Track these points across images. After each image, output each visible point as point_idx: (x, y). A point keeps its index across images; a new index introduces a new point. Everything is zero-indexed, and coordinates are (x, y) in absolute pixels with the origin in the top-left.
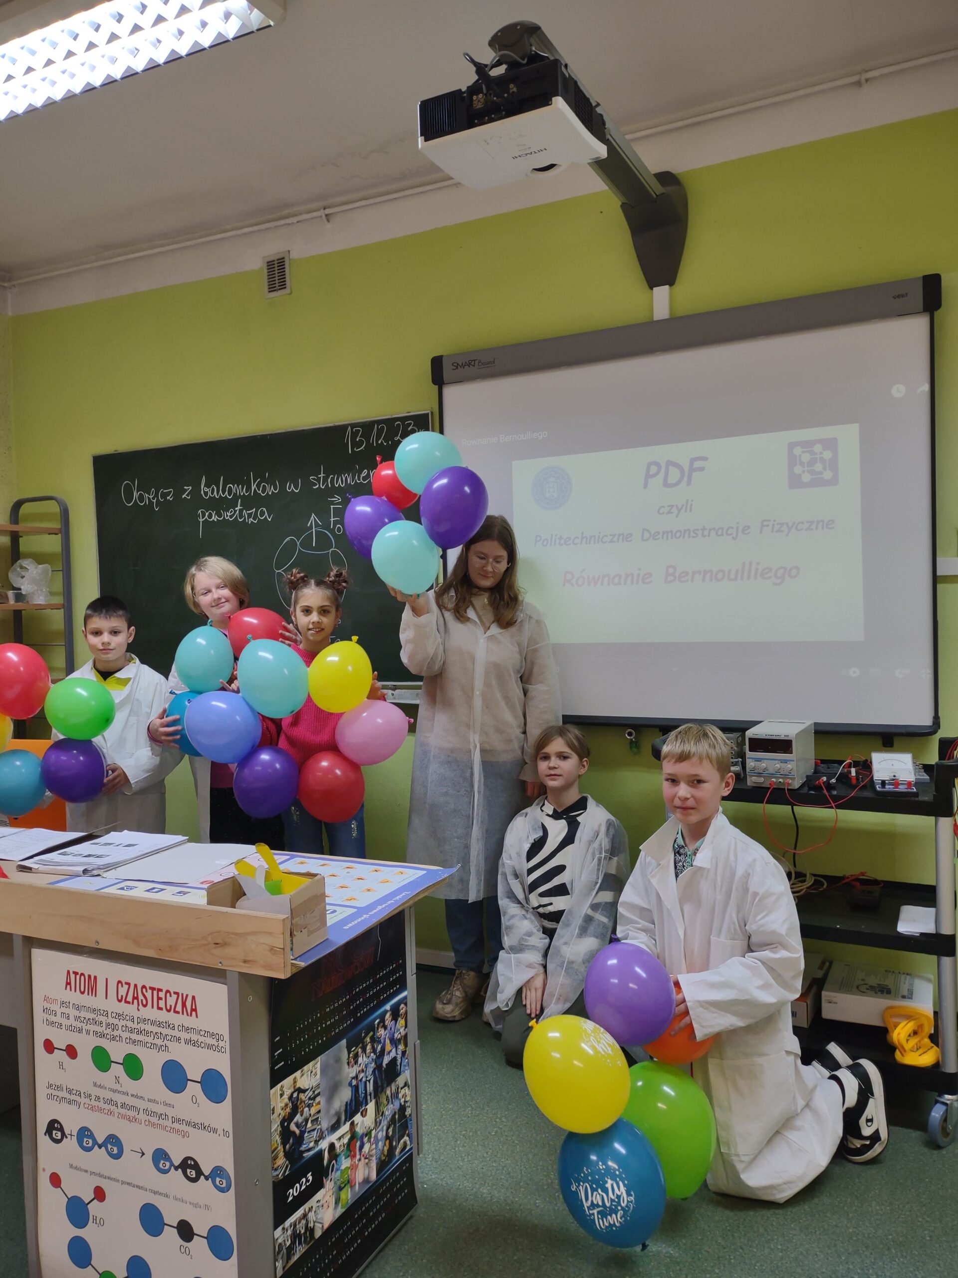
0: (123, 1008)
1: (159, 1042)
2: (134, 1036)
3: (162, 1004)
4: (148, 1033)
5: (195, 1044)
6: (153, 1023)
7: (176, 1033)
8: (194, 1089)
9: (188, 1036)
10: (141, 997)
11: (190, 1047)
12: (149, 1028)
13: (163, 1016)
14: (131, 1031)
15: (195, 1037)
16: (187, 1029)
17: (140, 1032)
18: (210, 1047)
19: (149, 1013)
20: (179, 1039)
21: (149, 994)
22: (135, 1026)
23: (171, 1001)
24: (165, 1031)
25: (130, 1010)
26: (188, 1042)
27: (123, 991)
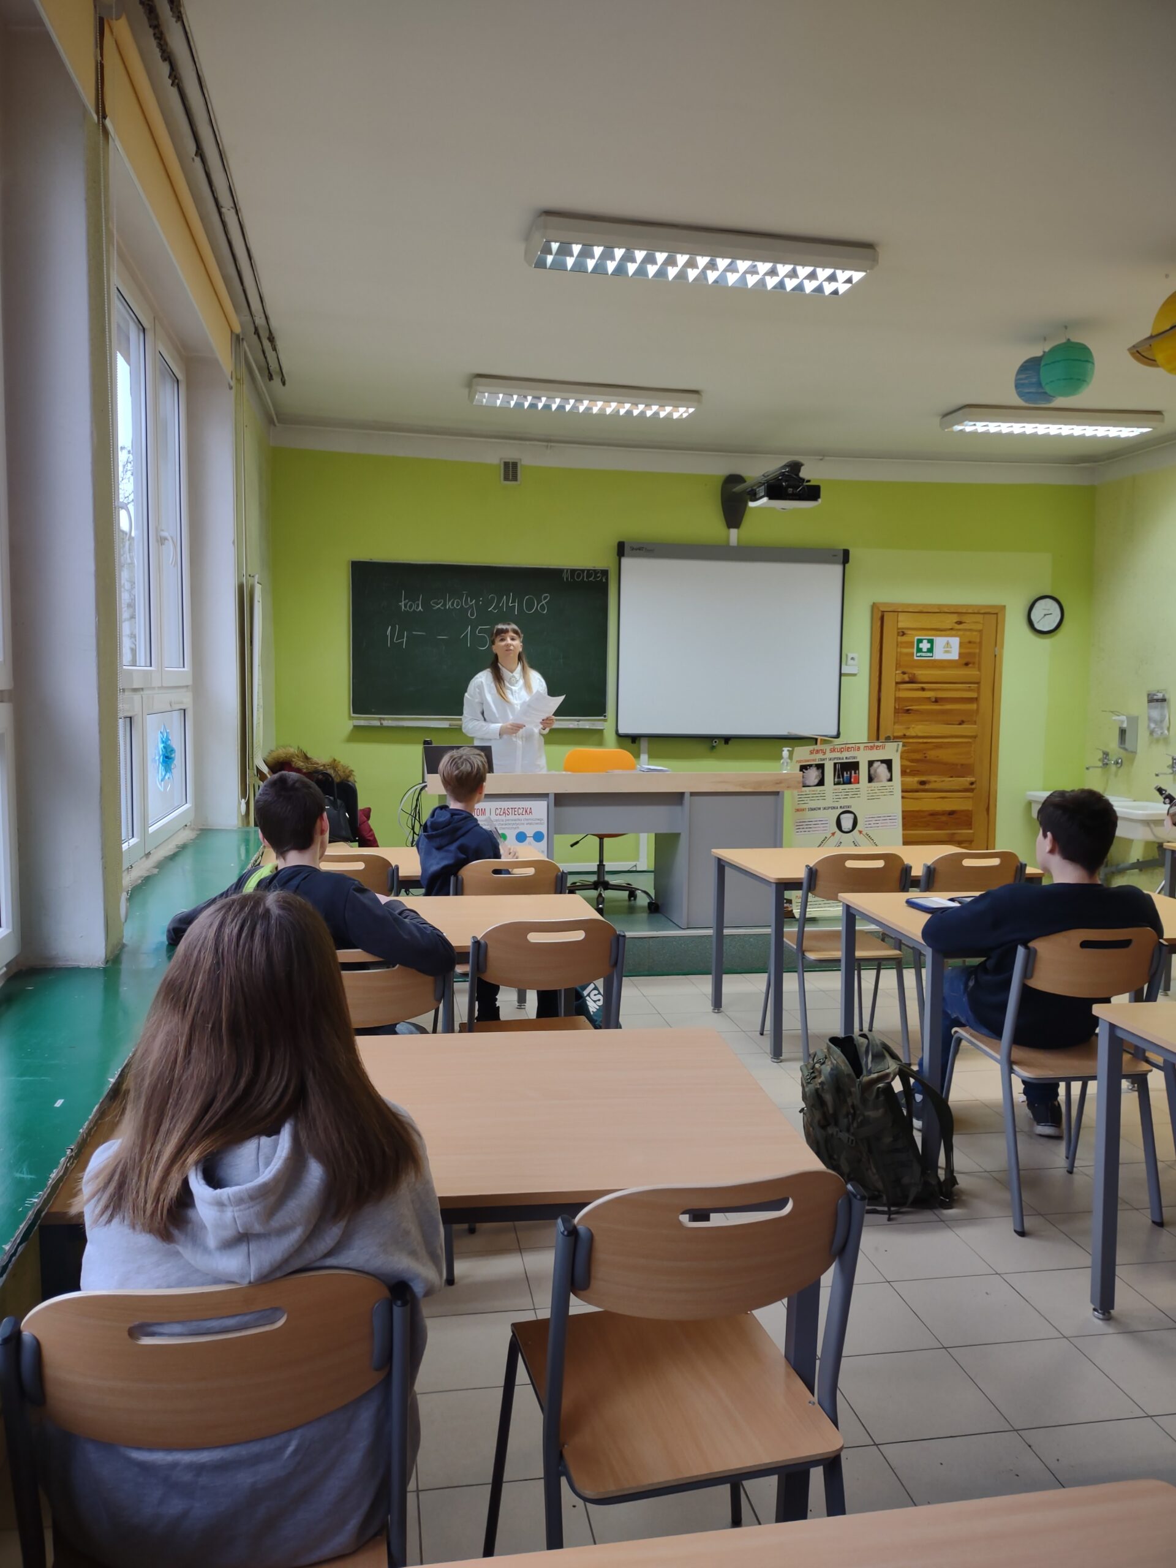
0: (499, 817)
1: (514, 826)
2: (503, 826)
3: (516, 813)
4: (509, 824)
5: (531, 824)
6: (512, 820)
7: (523, 822)
8: (530, 840)
9: (528, 822)
10: (507, 812)
11: (528, 825)
12: (510, 822)
13: (517, 817)
14: (502, 825)
15: (530, 822)
16: (527, 820)
17: (506, 824)
18: (537, 824)
19: (511, 817)
20: (523, 824)
21: (510, 811)
22: (504, 822)
23: (520, 811)
24: (517, 822)
25: (503, 817)
26: (527, 824)
27: (498, 812)
